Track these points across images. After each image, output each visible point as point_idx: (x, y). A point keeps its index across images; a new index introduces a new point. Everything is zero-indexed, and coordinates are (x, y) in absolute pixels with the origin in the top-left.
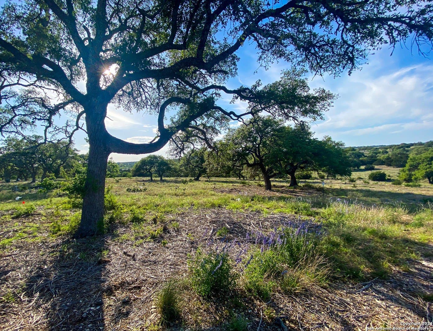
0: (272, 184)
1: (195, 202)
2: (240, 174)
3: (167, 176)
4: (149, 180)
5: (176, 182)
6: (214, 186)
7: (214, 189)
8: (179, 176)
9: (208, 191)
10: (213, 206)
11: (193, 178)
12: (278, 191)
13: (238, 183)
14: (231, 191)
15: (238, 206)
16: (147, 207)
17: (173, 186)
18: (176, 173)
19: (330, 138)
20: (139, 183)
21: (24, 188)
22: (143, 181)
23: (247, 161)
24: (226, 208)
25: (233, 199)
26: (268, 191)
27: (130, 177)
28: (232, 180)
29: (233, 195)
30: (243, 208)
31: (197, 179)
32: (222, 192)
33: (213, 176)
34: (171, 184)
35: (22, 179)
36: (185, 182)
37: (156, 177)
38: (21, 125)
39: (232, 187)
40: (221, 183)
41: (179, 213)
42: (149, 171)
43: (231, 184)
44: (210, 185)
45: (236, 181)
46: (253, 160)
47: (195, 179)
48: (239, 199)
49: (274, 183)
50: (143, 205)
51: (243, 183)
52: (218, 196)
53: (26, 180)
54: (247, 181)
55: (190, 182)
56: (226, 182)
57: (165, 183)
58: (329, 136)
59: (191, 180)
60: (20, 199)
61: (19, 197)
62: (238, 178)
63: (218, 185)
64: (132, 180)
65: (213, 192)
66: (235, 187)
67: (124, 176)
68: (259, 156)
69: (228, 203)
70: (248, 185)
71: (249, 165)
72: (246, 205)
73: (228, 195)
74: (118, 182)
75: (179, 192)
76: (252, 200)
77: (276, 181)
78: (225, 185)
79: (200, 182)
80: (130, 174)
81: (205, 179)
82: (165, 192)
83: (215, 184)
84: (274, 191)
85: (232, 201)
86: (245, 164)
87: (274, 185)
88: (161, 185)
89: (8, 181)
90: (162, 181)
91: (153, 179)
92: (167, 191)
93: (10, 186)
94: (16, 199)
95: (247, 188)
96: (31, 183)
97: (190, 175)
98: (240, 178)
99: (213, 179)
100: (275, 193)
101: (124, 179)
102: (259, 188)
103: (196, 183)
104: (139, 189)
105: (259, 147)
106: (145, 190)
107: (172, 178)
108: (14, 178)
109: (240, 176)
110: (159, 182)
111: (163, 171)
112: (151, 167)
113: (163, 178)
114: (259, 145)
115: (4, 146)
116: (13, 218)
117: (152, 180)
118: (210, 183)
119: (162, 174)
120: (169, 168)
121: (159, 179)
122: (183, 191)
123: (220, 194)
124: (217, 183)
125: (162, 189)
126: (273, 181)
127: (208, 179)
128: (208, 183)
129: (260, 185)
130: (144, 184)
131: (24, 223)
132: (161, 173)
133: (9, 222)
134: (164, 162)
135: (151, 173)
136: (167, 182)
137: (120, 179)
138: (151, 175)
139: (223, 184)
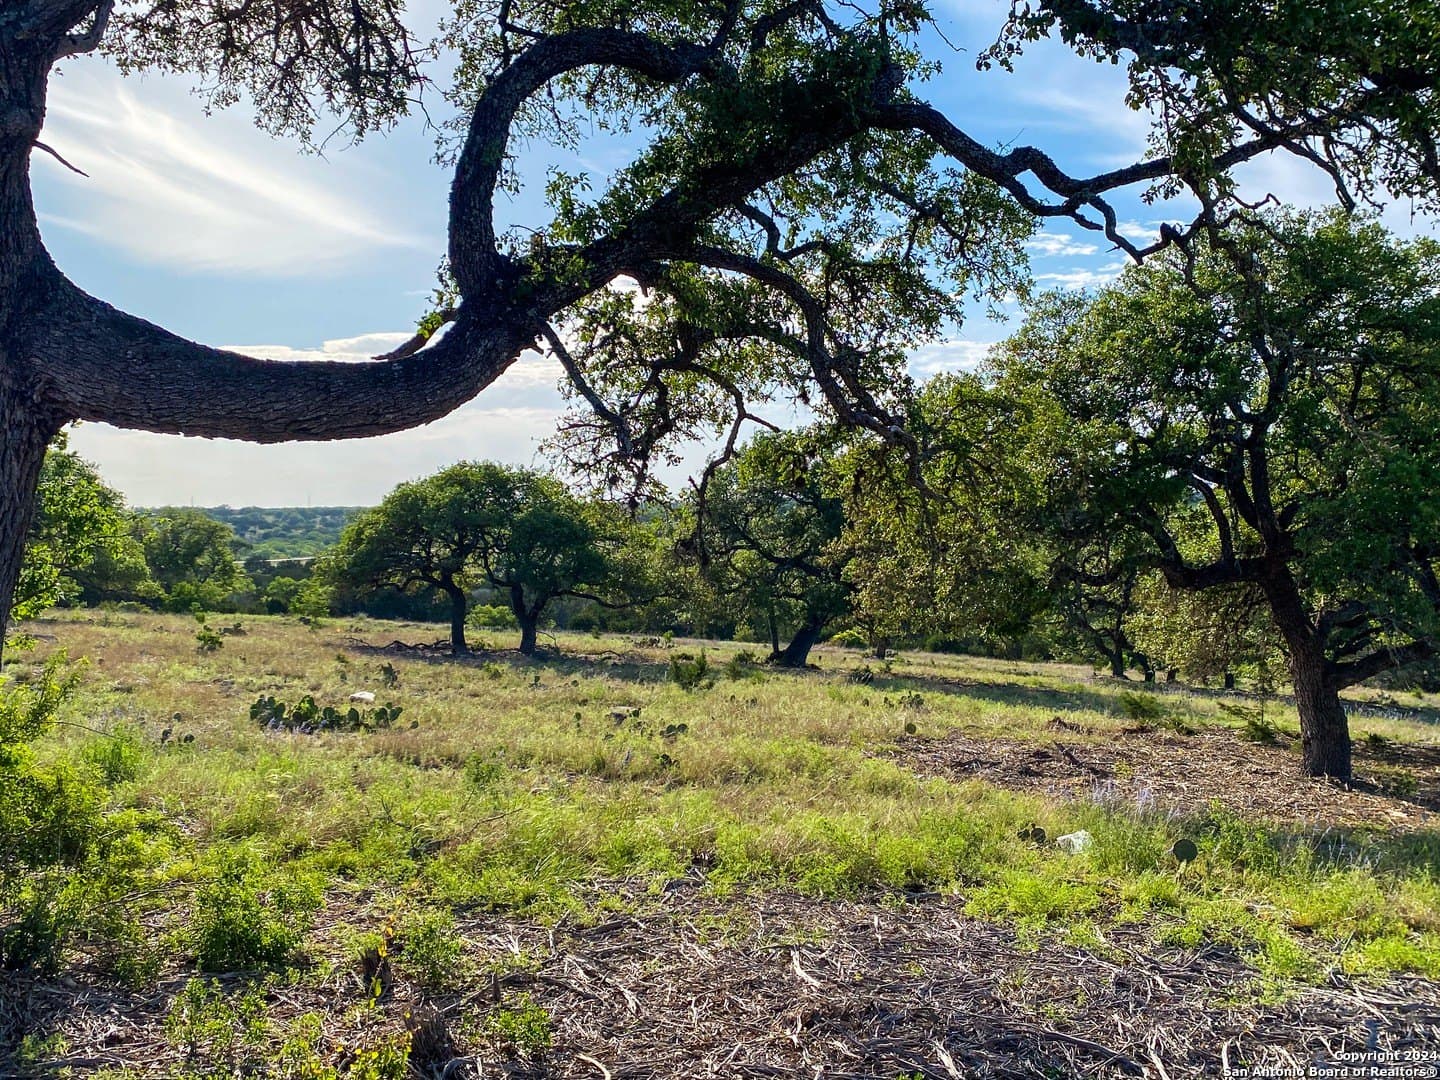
0: (1359, 727)
1: (732, 835)
2: (1122, 642)
3: (583, 626)
4: (438, 646)
5: (629, 669)
6: (905, 715)
7: (907, 743)
8: (661, 624)
9: (855, 755)
10: (865, 879)
11: (762, 651)
12: (1399, 791)
13: (1097, 703)
14: (1031, 768)
15: (1061, 895)
16: (352, 856)
17: (602, 700)
20: (358, 661)
22: (399, 649)
23: (1166, 543)
24: (970, 909)
25: (1038, 835)
26: (1322, 788)
27: (310, 616)
28: (1056, 684)
29: (1040, 805)
30: (1103, 913)
31: (792, 660)
32: (964, 768)
33: (916, 640)
34: (592, 685)
36: (692, 675)
37: (496, 624)
39: (1047, 738)
40: (962, 702)
41: (586, 918)
42: (446, 583)
43: (1043, 715)
44: (884, 712)
45: (1090, 687)
46: (1215, 535)
47: (777, 655)
48: (1082, 837)
49: (1383, 727)
50: (328, 835)
51: (1137, 709)
52: (919, 796)
54: (1173, 698)
55: (735, 675)
56: (1008, 693)
57: (548, 673)
59: (744, 659)
62: (1107, 672)
63: (945, 715)
64: (324, 635)
65: (888, 770)
66: (1067, 737)
67: (276, 608)
68: (1255, 511)
69: (987, 867)
70: (1178, 725)
71: (1183, 576)
72: (1127, 889)
73: (1002, 795)
74: (211, 644)
75: (634, 746)
76: (1185, 851)
77: (1396, 708)
78: (994, 713)
79: (805, 683)
80: (318, 592)
81: (854, 660)
82: (522, 743)
83: (918, 702)
84: (1371, 789)
86: (1148, 563)
87: (1376, 741)
88: (514, 684)
90: (532, 655)
91: (472, 635)
92: (548, 733)
95: (1159, 752)
97: (743, 629)
98: (1118, 671)
99: (917, 662)
100: (1378, 801)
101: (266, 632)
102: (1262, 758)
103: (781, 688)
104: (346, 710)
106: (386, 716)
107: (615, 643)
109: (1116, 651)
110: (504, 667)
111: (550, 588)
112: (462, 551)
113: (543, 639)
117: (458, 650)
118: (877, 696)
119: (540, 605)
120: (592, 568)
121: (512, 639)
122: (659, 744)
123: (938, 784)
124: (929, 697)
125: (510, 721)
126: (1370, 707)
127: (875, 666)
128: (866, 691)
129: (1265, 736)
130: (388, 671)
132: (530, 598)
134: (558, 522)
135: (456, 593)
136: (570, 663)
137: (237, 631)
138: (456, 611)
139: (982, 704)
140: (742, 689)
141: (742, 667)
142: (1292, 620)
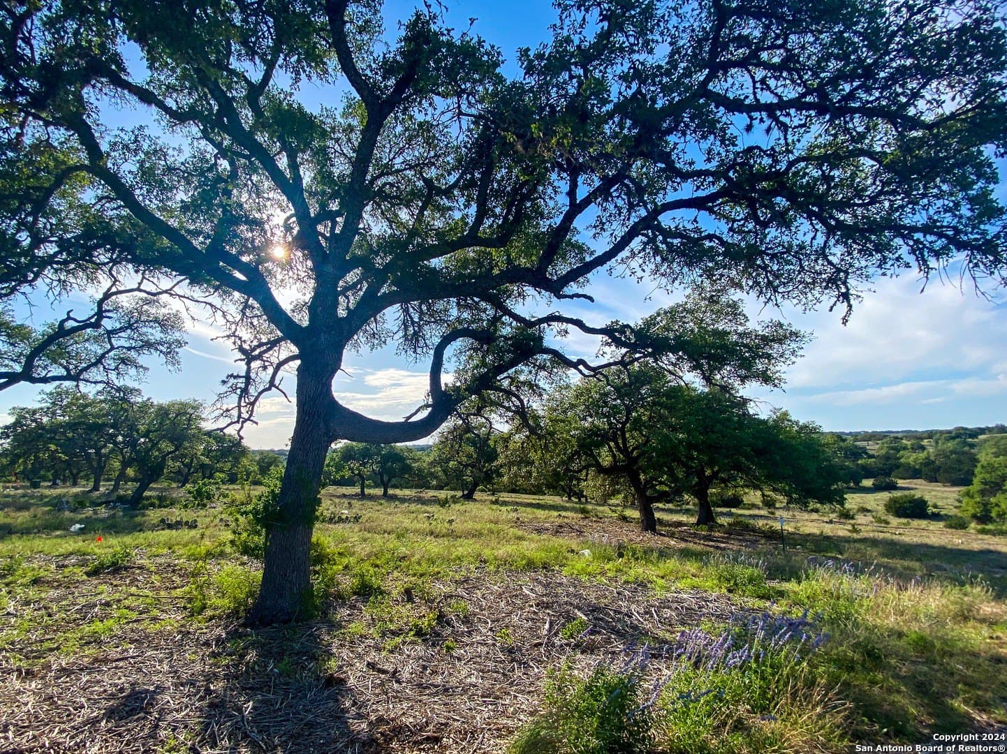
0: (657, 515)
1: (487, 553)
3: (400, 487)
4: (356, 495)
5: (421, 501)
6: (514, 515)
7: (518, 523)
8: (426, 486)
9: (505, 527)
10: (530, 565)
11: (459, 494)
13: (569, 510)
14: (558, 530)
15: (590, 569)
16: (378, 562)
17: (418, 512)
18: (421, 480)
19: (786, 414)
20: (337, 500)
21: (80, 503)
22: (344, 496)
23: (597, 460)
24: (563, 573)
25: (573, 551)
26: (648, 535)
28: (552, 502)
29: (563, 541)
30: (603, 573)
31: (469, 497)
32: (539, 531)
33: (505, 490)
34: (413, 507)
35: (64, 481)
36: (443, 503)
38: (117, 368)
39: (559, 521)
40: (528, 509)
41: (457, 577)
43: (556, 514)
44: (505, 513)
45: (562, 504)
46: (611, 458)
47: (463, 496)
48: (587, 552)
49: (665, 516)
50: (369, 556)
51: (583, 511)
52: (531, 540)
53: (75, 484)
55: (455, 502)
56: (539, 506)
57: (397, 503)
58: (784, 410)
59: (455, 496)
60: (80, 529)
61: (78, 526)
62: (565, 498)
63: (526, 514)
65: (516, 532)
66: (566, 520)
68: (624, 451)
69: (564, 561)
70: (597, 516)
71: (601, 470)
72: (607, 567)
73: (554, 539)
75: (443, 527)
76: (621, 555)
78: (541, 513)
79: (478, 505)
83: (516, 510)
84: (664, 535)
85: (570, 555)
86: (592, 465)
87: (659, 520)
88: (389, 507)
89: (35, 485)
90: (387, 497)
91: (367, 491)
92: (409, 522)
93: (42, 497)
94: (72, 529)
95: (595, 525)
96: (90, 491)
97: (451, 486)
98: (569, 499)
99: (506, 496)
100: (666, 539)
102: (626, 527)
103: (470, 506)
104: (344, 517)
105: (622, 430)
107: (408, 492)
108: (44, 479)
110: (382, 501)
111: (392, 475)
113: (391, 492)
114: (624, 424)
115: (44, 405)
116: (88, 574)
117: (362, 496)
118: (504, 509)
119: (389, 480)
120: (407, 469)
121: (379, 491)
122: (447, 525)
123: (535, 536)
125: (396, 519)
126: (660, 510)
127: (494, 498)
128: (498, 506)
129: (625, 519)
130: (349, 503)
131: (116, 586)
132: (386, 478)
133: (83, 582)
134: (396, 454)
135: (362, 477)
136: (403, 500)
138: (361, 483)
139: (535, 510)
140: (458, 506)
141: (455, 500)
142: (635, 481)
